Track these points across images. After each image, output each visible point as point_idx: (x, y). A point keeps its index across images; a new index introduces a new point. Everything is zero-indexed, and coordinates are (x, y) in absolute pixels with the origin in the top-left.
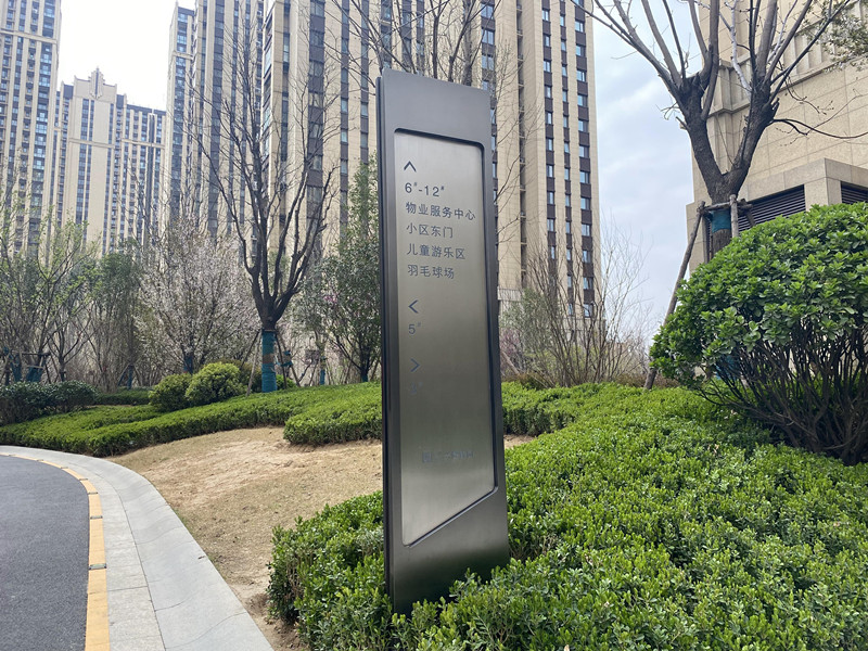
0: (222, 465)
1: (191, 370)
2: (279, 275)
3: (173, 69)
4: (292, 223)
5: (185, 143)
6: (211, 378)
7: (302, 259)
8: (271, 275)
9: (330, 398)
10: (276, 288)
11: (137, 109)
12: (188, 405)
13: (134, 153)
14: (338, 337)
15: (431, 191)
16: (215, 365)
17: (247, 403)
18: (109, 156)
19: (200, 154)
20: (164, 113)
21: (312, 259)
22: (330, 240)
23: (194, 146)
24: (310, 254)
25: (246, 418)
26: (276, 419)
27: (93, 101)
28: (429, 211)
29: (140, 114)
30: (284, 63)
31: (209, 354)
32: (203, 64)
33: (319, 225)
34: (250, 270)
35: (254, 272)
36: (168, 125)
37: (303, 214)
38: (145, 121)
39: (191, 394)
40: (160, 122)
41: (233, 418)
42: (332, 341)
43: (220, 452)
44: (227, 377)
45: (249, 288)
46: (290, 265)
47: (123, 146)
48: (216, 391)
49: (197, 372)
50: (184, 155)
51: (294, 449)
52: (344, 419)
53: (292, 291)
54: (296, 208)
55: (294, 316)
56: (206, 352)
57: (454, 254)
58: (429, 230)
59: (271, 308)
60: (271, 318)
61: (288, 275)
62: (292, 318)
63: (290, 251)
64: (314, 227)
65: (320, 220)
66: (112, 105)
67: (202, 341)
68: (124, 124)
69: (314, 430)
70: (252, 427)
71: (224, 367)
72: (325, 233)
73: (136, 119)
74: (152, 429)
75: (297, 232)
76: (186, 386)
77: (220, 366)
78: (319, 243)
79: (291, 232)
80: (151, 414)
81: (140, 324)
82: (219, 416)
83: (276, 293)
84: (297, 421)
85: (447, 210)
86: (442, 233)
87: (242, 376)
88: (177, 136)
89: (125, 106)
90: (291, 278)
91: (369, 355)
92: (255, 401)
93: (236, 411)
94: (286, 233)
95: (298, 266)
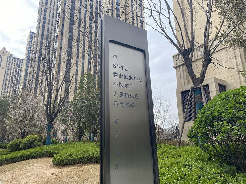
0: (28, 174)
1: (23, 137)
2: (54, 107)
3: (28, 48)
4: (60, 91)
5: (29, 68)
6: (29, 140)
7: (62, 102)
8: (52, 107)
9: (69, 148)
10: (53, 111)
11: (15, 58)
12: (20, 149)
13: (13, 71)
14: (72, 127)
15: (124, 68)
16: (31, 136)
17: (40, 149)
18: (5, 71)
19: (33, 72)
20: (24, 60)
21: (65, 102)
22: (71, 96)
23: (32, 69)
24: (65, 100)
25: (40, 154)
26: (50, 155)
27: (2, 56)
28: (123, 77)
29: (16, 60)
30: (60, 47)
31: (29, 132)
32: (37, 47)
33: (68, 92)
34: (45, 105)
35: (46, 106)
36: (25, 63)
37: (63, 88)
38: (17, 62)
39: (22, 146)
40: (22, 62)
41: (35, 155)
42: (70, 128)
43: (29, 168)
44: (35, 140)
45: (44, 111)
46: (58, 104)
47: (10, 68)
48: (31, 145)
49: (25, 138)
50: (29, 72)
51: (55, 167)
52: (73, 156)
53: (58, 112)
54: (61, 87)
55: (59, 119)
56: (28, 131)
57: (135, 97)
58: (124, 85)
59: (51, 117)
60: (51, 121)
61: (57, 107)
62: (58, 120)
63: (59, 100)
64: (66, 93)
65: (69, 90)
66: (8, 57)
67: (27, 128)
68: (11, 62)
69: (63, 161)
70: (41, 158)
71: (34, 136)
72: (70, 94)
73: (15, 61)
74: (6, 159)
75: (61, 94)
76: (20, 143)
77: (33, 136)
78: (68, 98)
79: (59, 94)
80: (7, 152)
81: (7, 122)
82: (30, 154)
83: (53, 112)
84: (57, 157)
85: (131, 77)
86: (129, 87)
87: (40, 139)
88: (27, 66)
89: (12, 57)
90: (58, 108)
91: (82, 133)
92: (43, 148)
93: (37, 152)
94: (57, 94)
95: (61, 104)
